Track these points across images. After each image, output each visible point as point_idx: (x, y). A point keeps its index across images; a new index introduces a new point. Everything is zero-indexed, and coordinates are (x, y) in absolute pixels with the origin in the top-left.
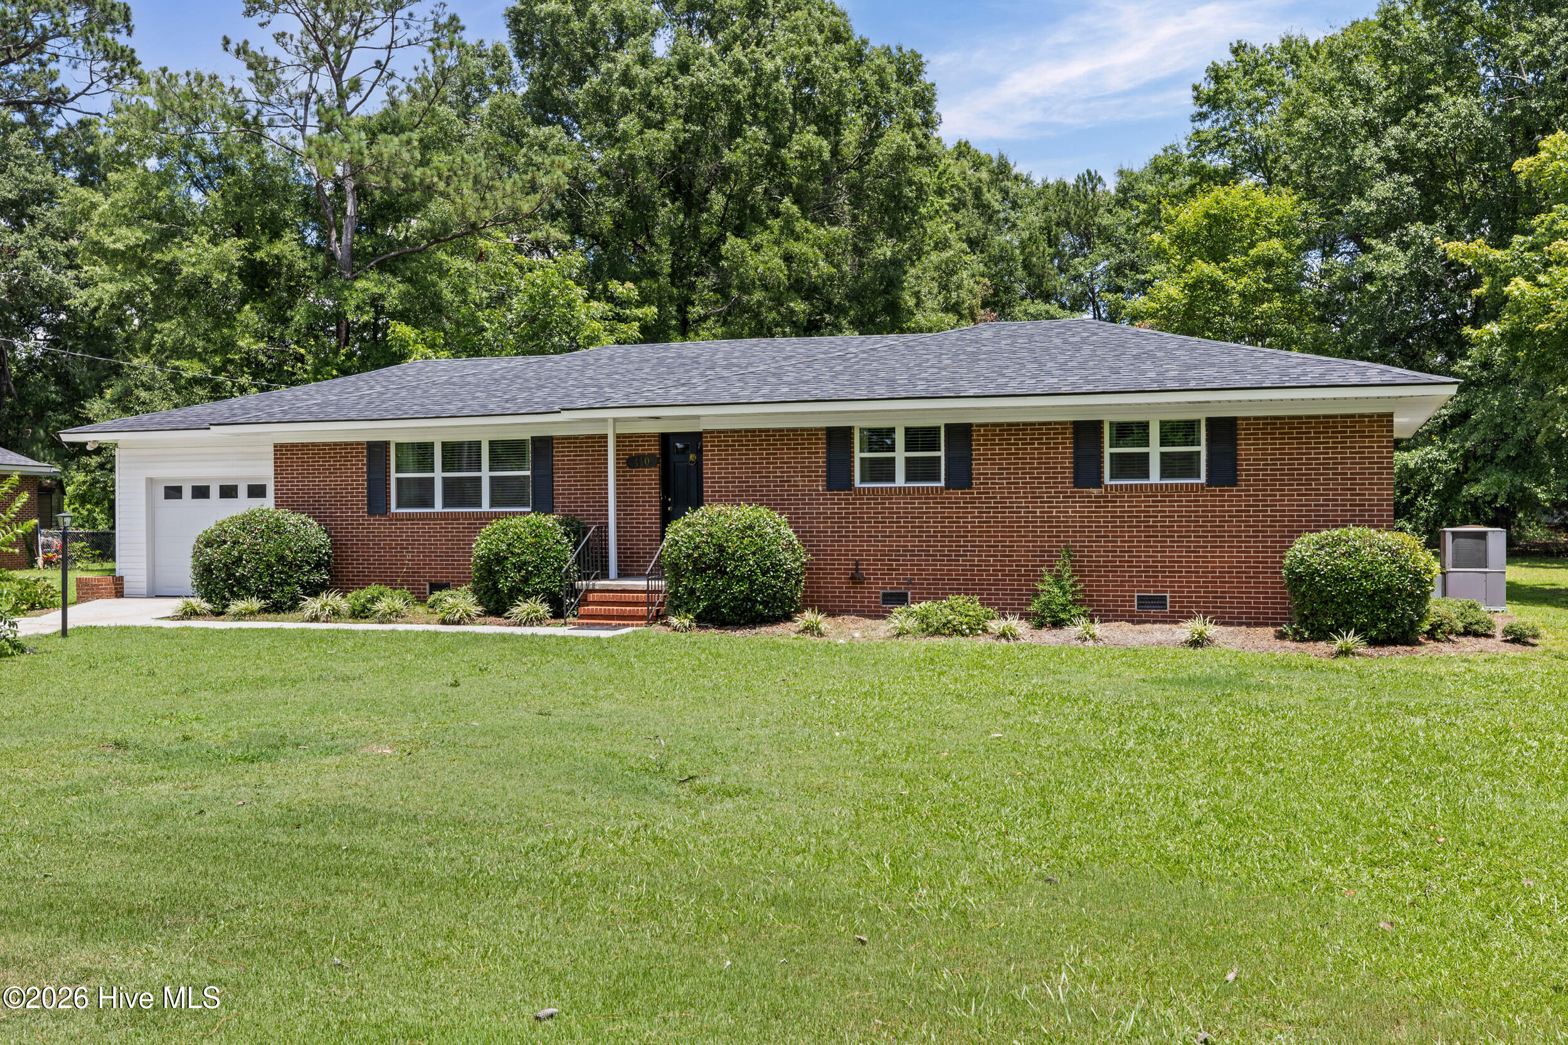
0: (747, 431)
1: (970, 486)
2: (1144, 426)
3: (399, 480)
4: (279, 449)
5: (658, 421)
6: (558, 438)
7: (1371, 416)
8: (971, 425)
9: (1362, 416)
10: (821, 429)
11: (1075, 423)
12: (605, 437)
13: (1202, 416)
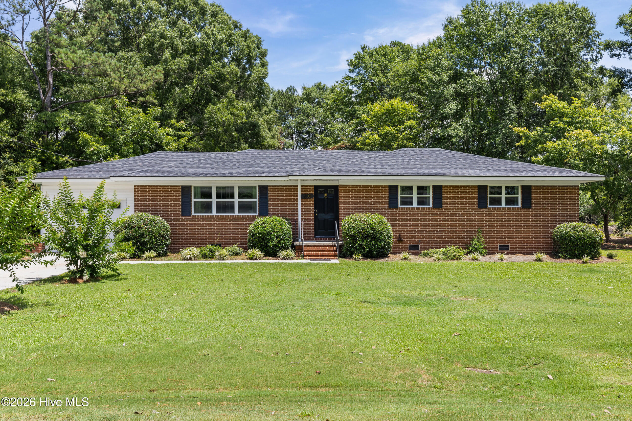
0: (357, 186)
1: (441, 207)
2: (500, 188)
3: (195, 202)
4: (137, 188)
5: (321, 181)
6: (270, 186)
7: (572, 186)
8: (442, 186)
9: (570, 186)
10: (386, 186)
11: (478, 186)
12: (297, 186)
13: (519, 185)
